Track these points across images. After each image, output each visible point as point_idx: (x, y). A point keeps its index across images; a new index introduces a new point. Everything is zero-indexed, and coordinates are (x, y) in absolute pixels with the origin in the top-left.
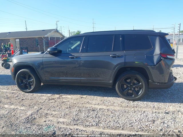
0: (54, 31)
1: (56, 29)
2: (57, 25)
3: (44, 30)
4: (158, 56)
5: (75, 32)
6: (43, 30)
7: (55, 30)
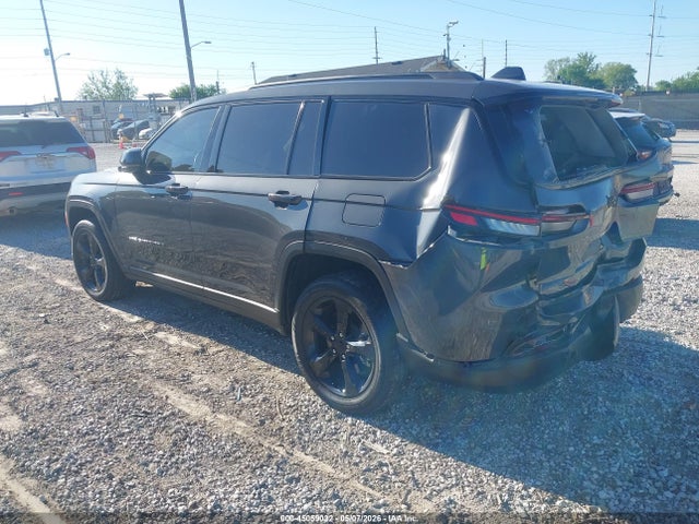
0: (434, 63)
1: (444, 56)
2: (448, 39)
3: (399, 63)
4: (438, 213)
5: (567, 60)
6: (393, 64)
7: (440, 60)
